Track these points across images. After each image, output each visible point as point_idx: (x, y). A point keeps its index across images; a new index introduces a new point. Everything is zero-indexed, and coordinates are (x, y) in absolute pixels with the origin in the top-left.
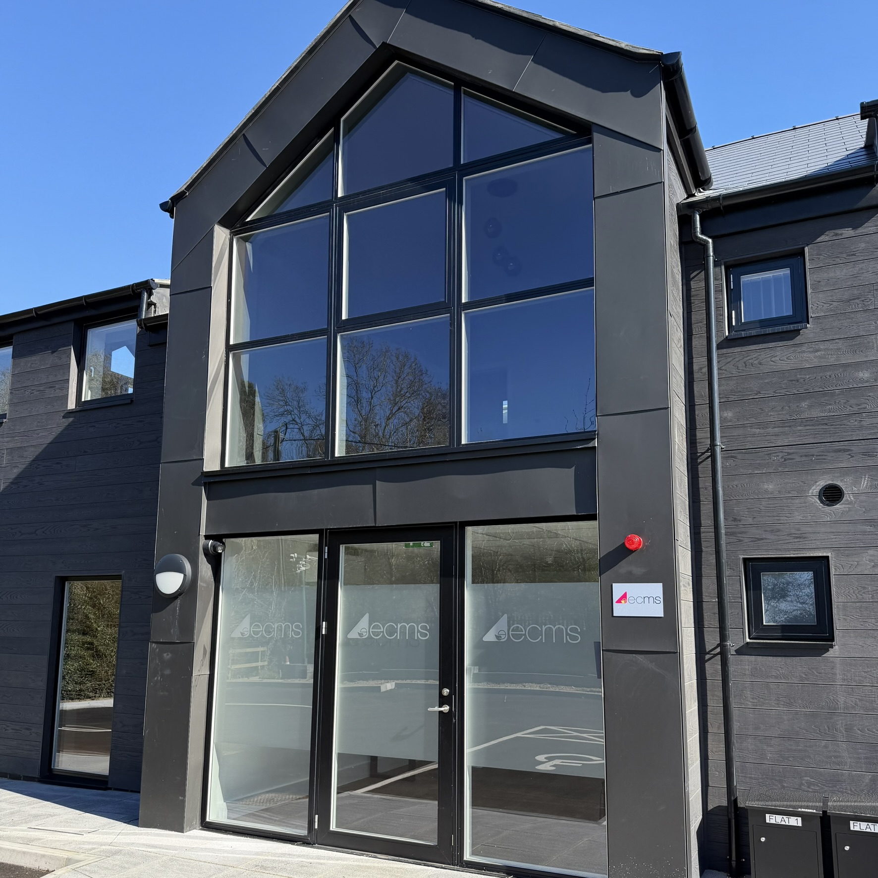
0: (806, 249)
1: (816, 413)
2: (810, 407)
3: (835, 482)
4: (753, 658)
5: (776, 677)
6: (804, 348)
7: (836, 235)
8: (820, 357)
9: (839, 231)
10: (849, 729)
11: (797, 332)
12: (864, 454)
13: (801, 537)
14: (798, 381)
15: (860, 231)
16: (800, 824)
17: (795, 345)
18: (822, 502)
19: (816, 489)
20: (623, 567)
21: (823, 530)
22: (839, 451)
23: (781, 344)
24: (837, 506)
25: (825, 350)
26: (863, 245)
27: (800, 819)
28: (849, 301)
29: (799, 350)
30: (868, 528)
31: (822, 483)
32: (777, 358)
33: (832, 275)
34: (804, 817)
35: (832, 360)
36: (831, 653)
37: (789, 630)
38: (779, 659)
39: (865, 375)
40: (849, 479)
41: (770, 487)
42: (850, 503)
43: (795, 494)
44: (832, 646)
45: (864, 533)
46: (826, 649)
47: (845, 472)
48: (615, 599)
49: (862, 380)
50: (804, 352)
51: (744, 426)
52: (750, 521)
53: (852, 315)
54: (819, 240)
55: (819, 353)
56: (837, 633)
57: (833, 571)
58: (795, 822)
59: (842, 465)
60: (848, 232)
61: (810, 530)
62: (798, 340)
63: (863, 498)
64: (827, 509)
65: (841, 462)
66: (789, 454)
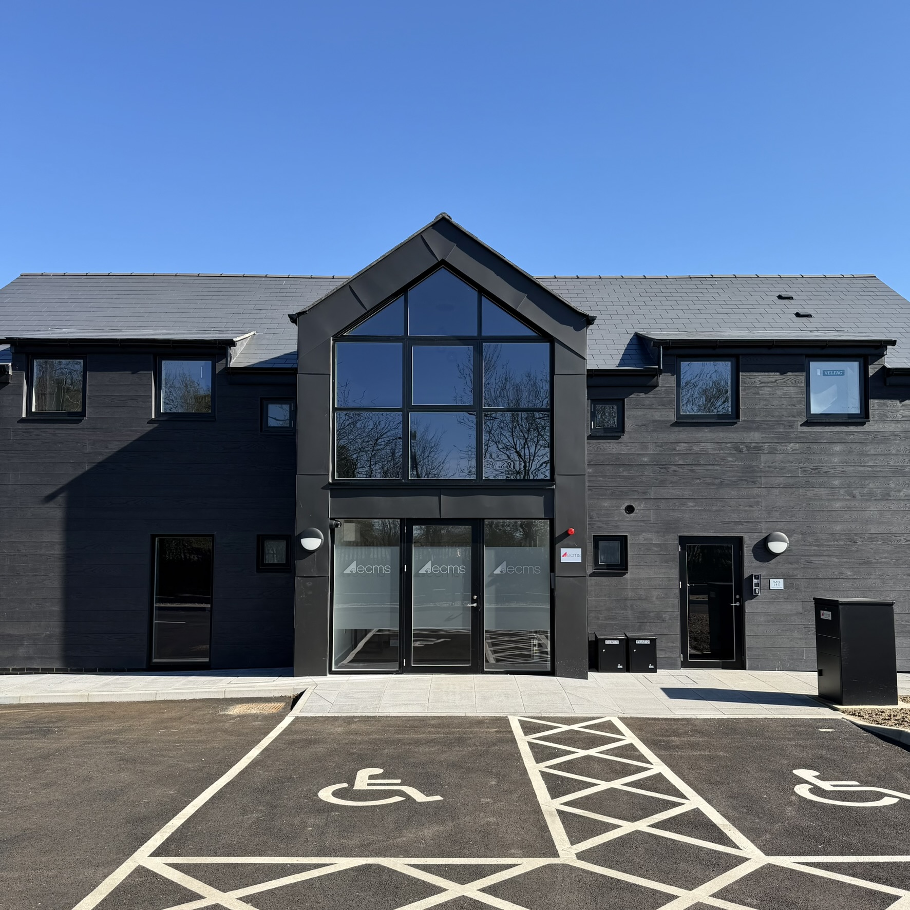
0: (625, 399)
1: (625, 474)
2: (623, 471)
3: (631, 504)
4: (595, 578)
5: (604, 586)
6: (622, 444)
7: (638, 395)
8: (628, 449)
9: (639, 394)
10: (632, 606)
11: (620, 437)
12: (643, 493)
13: (617, 527)
14: (619, 458)
15: (647, 395)
16: (618, 643)
17: (618, 443)
18: (626, 512)
19: (624, 507)
20: (565, 541)
21: (626, 524)
22: (634, 491)
23: (613, 441)
24: (632, 514)
25: (631, 446)
26: (648, 402)
27: (618, 641)
28: (641, 426)
29: (620, 445)
30: (643, 524)
31: (627, 504)
32: (611, 448)
33: (635, 413)
34: (620, 640)
35: (633, 451)
36: (627, 575)
37: (609, 566)
38: (606, 578)
39: (646, 459)
40: (637, 503)
41: (606, 504)
42: (637, 513)
43: (615, 508)
44: (627, 573)
45: (641, 526)
46: (625, 574)
47: (635, 500)
48: (562, 555)
49: (644, 462)
50: (622, 446)
51: (596, 477)
52: (597, 519)
53: (642, 433)
54: (630, 396)
55: (628, 448)
56: (629, 567)
57: (629, 541)
58: (616, 642)
59: (635, 497)
60: (642, 395)
61: (621, 524)
62: (620, 440)
63: (642, 511)
64: (628, 515)
65: (634, 496)
66: (614, 490)
